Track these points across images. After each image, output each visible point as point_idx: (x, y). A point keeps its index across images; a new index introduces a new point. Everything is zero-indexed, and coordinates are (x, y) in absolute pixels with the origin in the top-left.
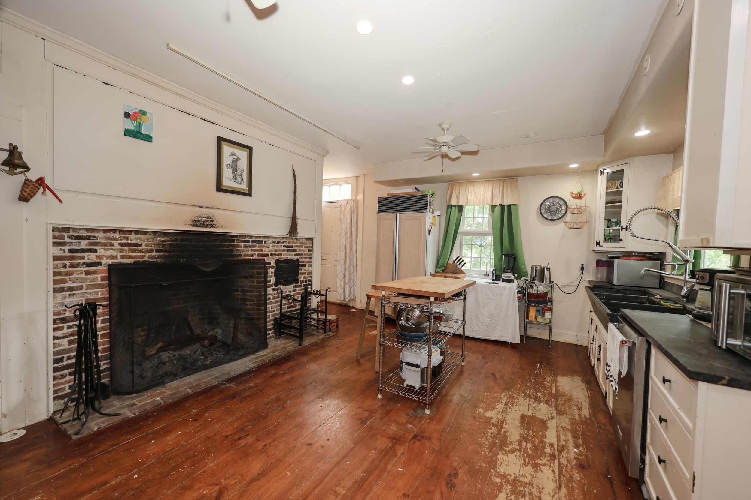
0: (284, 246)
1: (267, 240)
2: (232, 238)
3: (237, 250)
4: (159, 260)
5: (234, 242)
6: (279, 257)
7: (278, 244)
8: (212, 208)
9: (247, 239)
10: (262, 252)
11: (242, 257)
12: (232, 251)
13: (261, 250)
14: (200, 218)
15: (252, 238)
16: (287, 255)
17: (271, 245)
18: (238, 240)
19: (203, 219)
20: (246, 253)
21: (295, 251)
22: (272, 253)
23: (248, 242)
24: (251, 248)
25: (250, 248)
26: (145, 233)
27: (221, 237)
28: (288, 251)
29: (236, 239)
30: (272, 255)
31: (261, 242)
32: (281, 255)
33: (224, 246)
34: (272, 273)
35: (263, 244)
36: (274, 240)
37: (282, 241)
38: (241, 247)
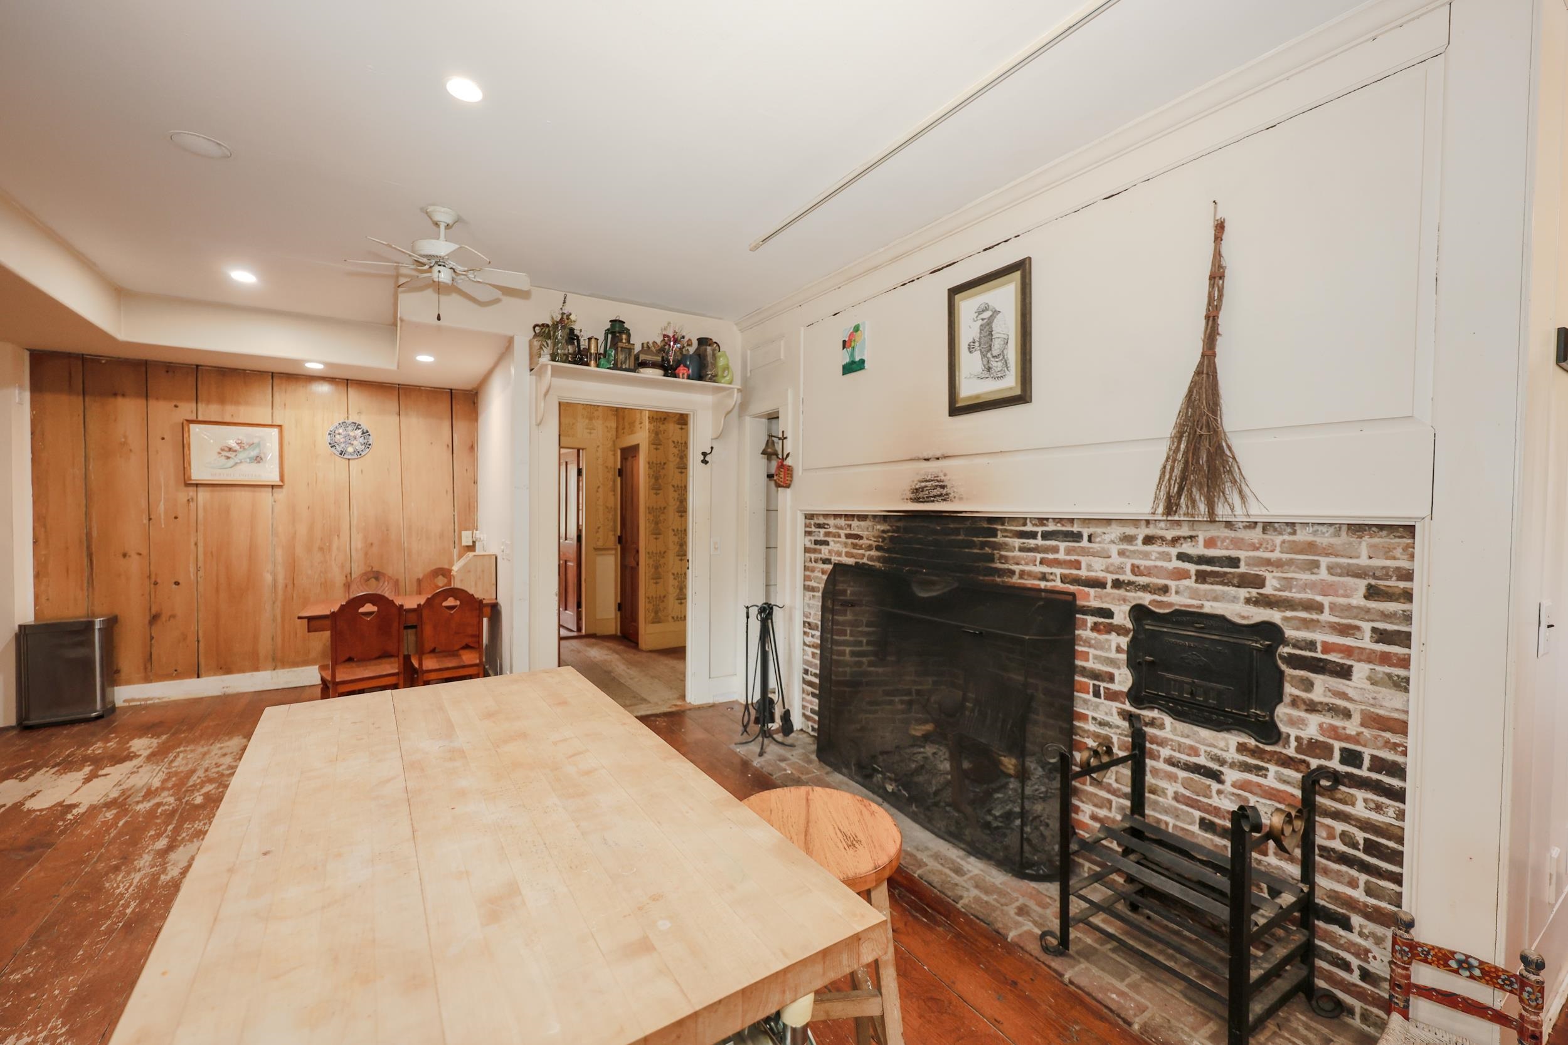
0: (1182, 557)
1: (1099, 530)
2: (988, 526)
3: (1001, 557)
4: (877, 564)
5: (995, 536)
6: (1156, 597)
7: (1148, 548)
8: (945, 457)
9: (1029, 528)
10: (1080, 569)
11: (1015, 580)
12: (991, 558)
13: (1077, 565)
14: (923, 484)
15: (1044, 525)
16: (1195, 594)
17: (1114, 550)
18: (1006, 530)
19: (927, 484)
20: (1027, 568)
21: (1259, 582)
22: (1121, 578)
23: (1033, 535)
24: (1042, 555)
25: (1039, 556)
26: (862, 517)
27: (968, 524)
28: (1202, 577)
29: (999, 527)
30: (1117, 584)
31: (1077, 537)
32: (1165, 590)
33: (972, 545)
34: (1119, 650)
35: (1085, 543)
36: (1130, 531)
37: (1169, 538)
38: (1012, 549)
